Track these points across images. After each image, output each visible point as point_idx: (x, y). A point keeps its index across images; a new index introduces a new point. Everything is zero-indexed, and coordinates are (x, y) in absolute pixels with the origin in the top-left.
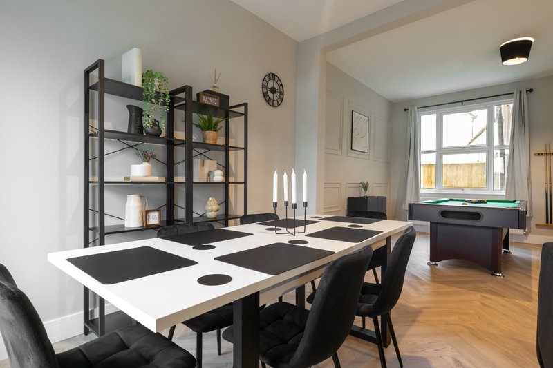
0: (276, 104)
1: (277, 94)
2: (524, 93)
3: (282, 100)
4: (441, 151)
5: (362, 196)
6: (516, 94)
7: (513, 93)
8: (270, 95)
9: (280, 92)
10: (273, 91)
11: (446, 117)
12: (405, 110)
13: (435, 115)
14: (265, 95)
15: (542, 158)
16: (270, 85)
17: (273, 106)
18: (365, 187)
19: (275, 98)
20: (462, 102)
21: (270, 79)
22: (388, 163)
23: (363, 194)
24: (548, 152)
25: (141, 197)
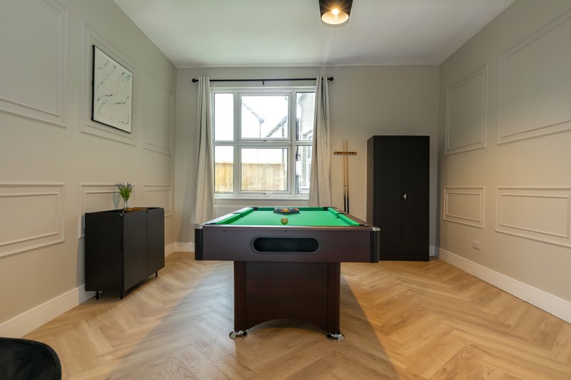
2: (326, 82)
4: (239, 143)
5: (120, 208)
6: (318, 81)
7: (315, 79)
11: (245, 100)
12: (194, 81)
13: (232, 95)
15: (340, 157)
18: (125, 192)
20: (263, 80)
22: (169, 155)
23: (121, 205)
24: (345, 151)
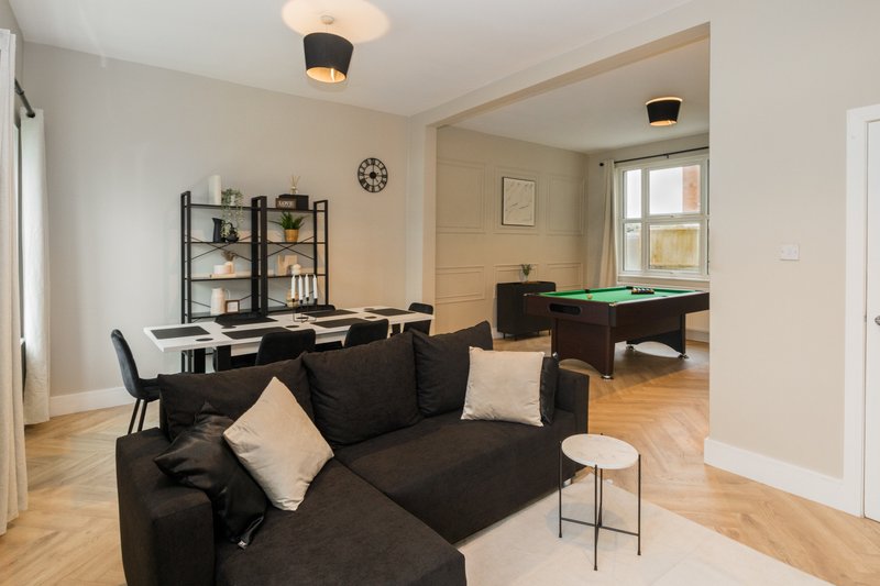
0: (377, 189)
1: (379, 179)
3: (385, 183)
4: (648, 220)
5: (521, 281)
8: (369, 181)
9: (383, 176)
10: (372, 176)
11: (653, 174)
12: (602, 165)
13: (640, 171)
14: (362, 182)
16: (369, 170)
17: (373, 191)
18: (526, 270)
19: (376, 183)
20: (667, 155)
21: (368, 165)
25: (223, 290)
